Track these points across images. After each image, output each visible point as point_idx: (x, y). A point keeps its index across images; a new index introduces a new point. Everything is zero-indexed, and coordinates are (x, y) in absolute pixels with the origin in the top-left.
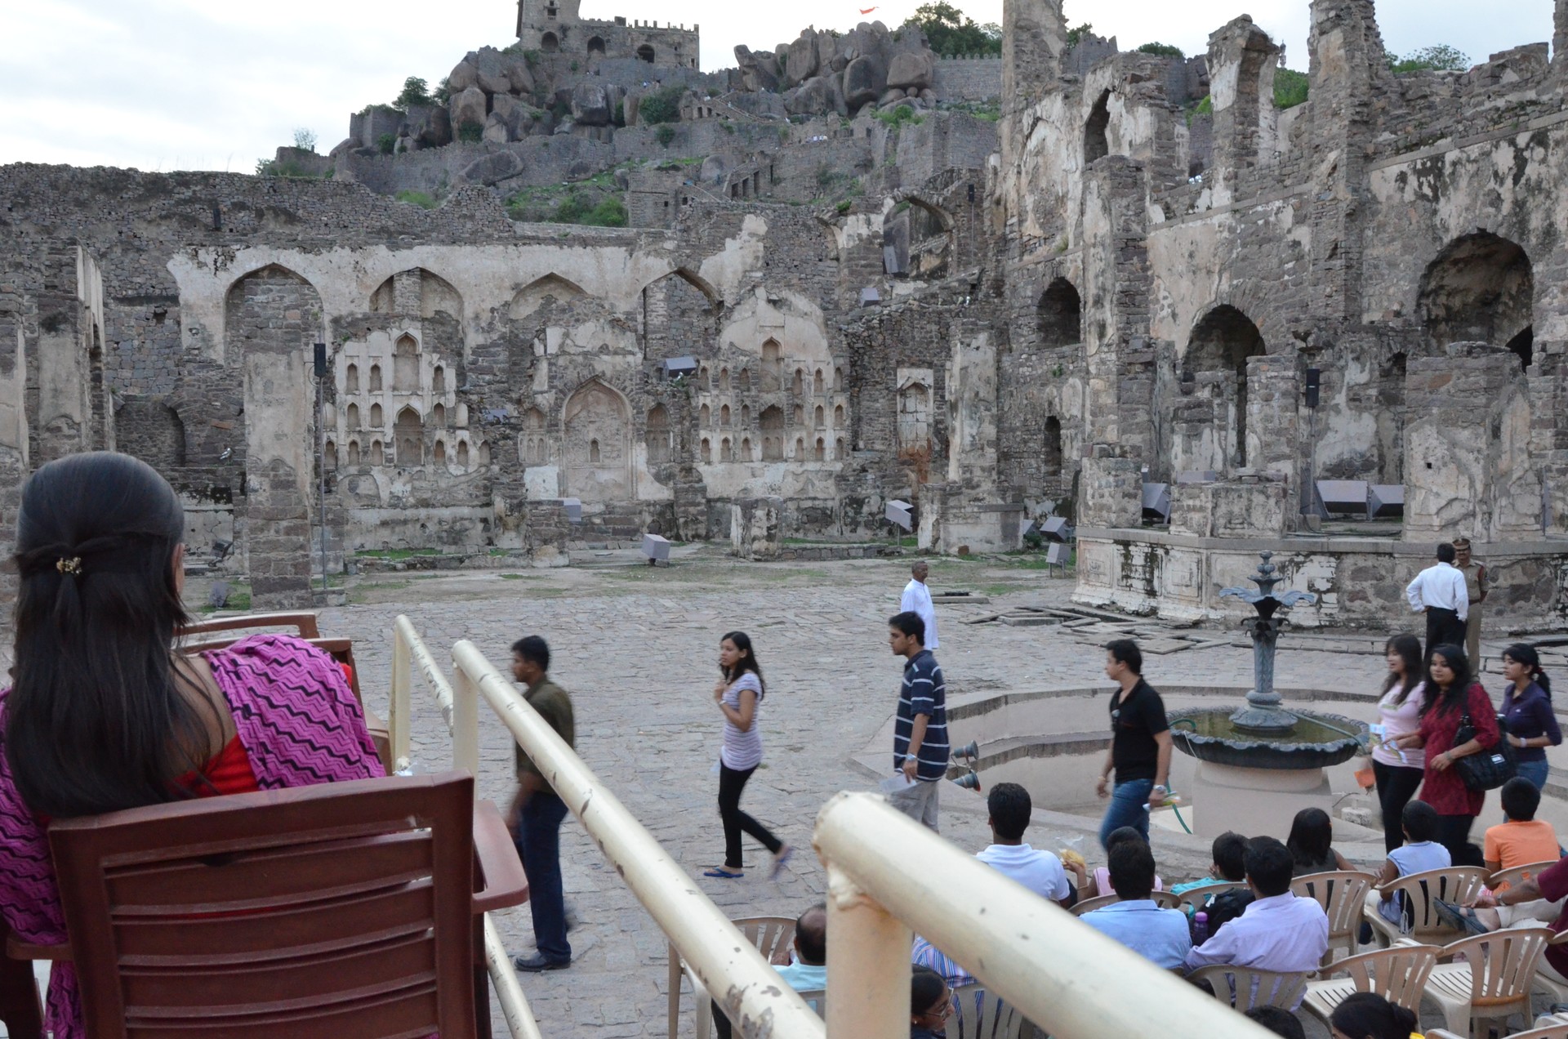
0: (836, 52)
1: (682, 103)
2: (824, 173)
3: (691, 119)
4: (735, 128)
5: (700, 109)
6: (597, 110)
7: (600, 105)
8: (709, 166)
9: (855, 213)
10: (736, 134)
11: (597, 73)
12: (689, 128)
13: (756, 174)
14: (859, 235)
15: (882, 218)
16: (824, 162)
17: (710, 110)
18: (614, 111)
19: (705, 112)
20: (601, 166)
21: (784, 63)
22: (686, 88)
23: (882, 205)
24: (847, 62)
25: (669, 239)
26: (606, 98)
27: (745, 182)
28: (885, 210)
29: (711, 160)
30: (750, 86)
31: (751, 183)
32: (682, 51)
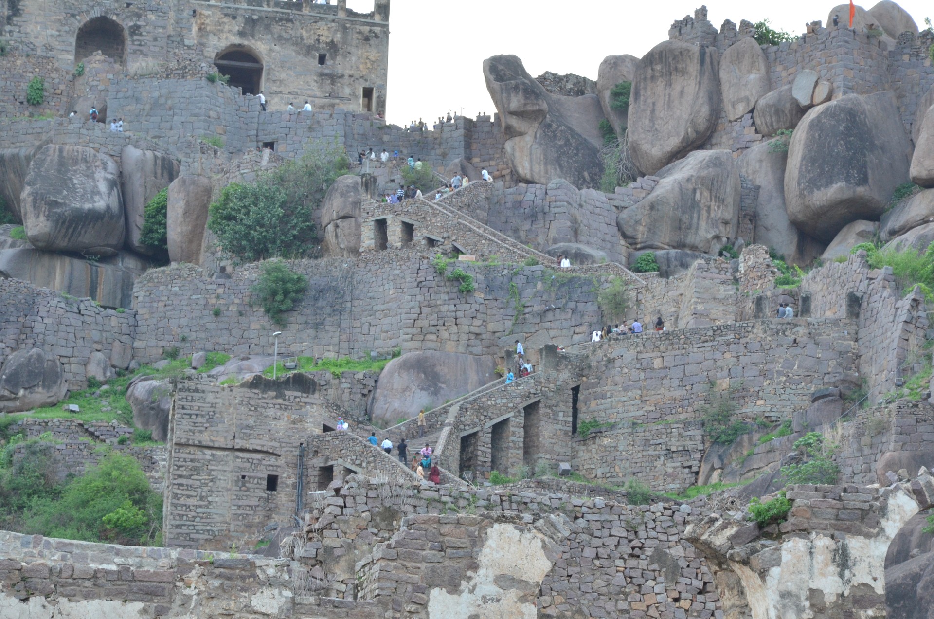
0: (769, 83)
1: (333, 207)
2: (724, 416)
3: (355, 251)
4: (477, 280)
5: (381, 225)
6: (94, 217)
7: (100, 204)
8: (398, 382)
9: (804, 532)
10: (479, 296)
11: (101, 117)
12: (348, 276)
13: (531, 410)
14: (814, 594)
15: (880, 549)
16: (724, 383)
17: (408, 229)
18: (138, 221)
19: (395, 234)
20: (95, 371)
21: (622, 110)
22: (344, 166)
23: (883, 511)
24: (802, 110)
25: (270, 583)
26: (120, 183)
27: (499, 429)
28: (892, 527)
29: (406, 366)
30: (524, 169)
31: (515, 434)
32: (338, 65)
